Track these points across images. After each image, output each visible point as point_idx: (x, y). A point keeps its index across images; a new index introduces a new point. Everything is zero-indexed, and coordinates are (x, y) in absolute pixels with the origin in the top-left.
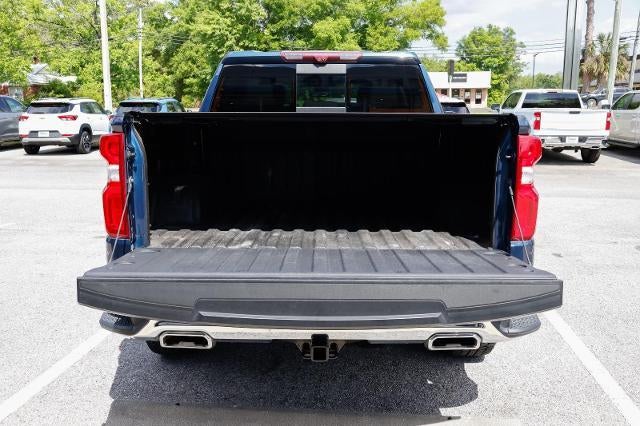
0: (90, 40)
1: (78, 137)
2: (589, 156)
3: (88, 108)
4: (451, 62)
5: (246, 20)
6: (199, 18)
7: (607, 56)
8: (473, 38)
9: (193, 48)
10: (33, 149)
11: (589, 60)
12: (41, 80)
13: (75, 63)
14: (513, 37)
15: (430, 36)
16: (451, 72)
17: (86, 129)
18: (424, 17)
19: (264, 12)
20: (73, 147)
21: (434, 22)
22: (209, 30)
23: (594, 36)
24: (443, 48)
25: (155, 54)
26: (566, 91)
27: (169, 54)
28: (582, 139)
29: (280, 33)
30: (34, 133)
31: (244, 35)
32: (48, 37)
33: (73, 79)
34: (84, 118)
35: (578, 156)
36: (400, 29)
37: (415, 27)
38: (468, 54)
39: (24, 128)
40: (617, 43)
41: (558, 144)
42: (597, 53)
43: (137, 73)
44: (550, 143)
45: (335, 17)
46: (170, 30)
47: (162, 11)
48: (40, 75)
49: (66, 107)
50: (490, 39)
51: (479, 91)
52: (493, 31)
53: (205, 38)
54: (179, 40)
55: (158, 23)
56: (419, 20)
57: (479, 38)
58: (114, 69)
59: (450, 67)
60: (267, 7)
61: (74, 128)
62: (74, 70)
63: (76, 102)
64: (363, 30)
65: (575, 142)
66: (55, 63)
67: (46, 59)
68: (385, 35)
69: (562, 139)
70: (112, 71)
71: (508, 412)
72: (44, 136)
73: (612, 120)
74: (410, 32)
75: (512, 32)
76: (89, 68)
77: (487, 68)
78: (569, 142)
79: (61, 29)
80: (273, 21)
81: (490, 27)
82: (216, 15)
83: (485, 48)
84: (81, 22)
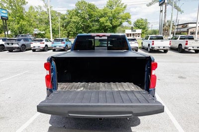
0: (47, 23)
1: (44, 48)
2: (166, 51)
3: (47, 41)
4: (132, 27)
5: (84, 18)
6: (73, 18)
7: (169, 26)
8: (137, 21)
9: (72, 25)
10: (34, 50)
11: (165, 26)
12: (36, 33)
13: (44, 29)
15: (127, 21)
16: (132, 30)
17: (46, 45)
18: (126, 17)
19: (88, 16)
20: (43, 50)
22: (75, 20)
23: (166, 21)
24: (130, 24)
25: (63, 26)
26: (160, 35)
27: (66, 26)
28: (164, 47)
29: (92, 21)
30: (34, 47)
31: (83, 22)
32: (38, 23)
33: (44, 32)
34: (46, 43)
35: (163, 51)
36: (120, 20)
37: (124, 19)
38: (136, 25)
39: (32, 46)
40: (172, 23)
41: (158, 48)
42: (167, 25)
43: (58, 31)
44: (156, 48)
45: (105, 17)
46: (66, 20)
47: (64, 16)
48: (36, 31)
49: (42, 40)
50: (141, 22)
51: (139, 34)
52: (142, 20)
53: (74, 22)
54: (68, 23)
55: (63, 19)
57: (139, 21)
58: (53, 30)
59: (132, 28)
60: (89, 15)
61: (43, 46)
62: (44, 30)
63: (44, 39)
64: (111, 20)
65: (162, 48)
66: (40, 29)
67: (38, 28)
68: (116, 21)
69: (159, 47)
70: (52, 30)
71: (148, 128)
72: (36, 47)
73: (171, 43)
74: (123, 20)
75: (147, 20)
76: (47, 30)
77: (141, 29)
78: (161, 48)
79: (41, 21)
80: (90, 18)
81: (141, 18)
82: (77, 17)
83: (140, 24)
84: (45, 19)
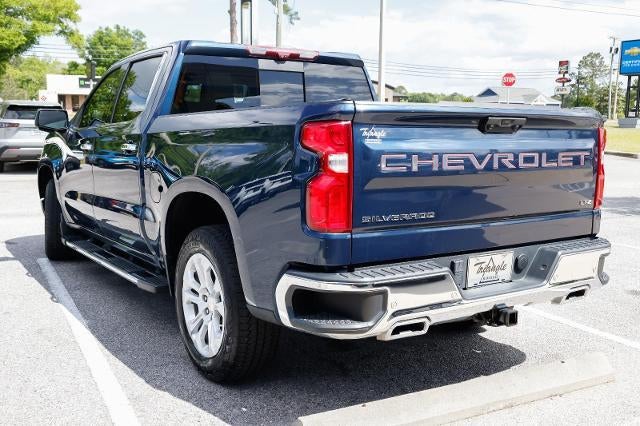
8: (100, 39)
14: (143, 40)
15: (62, 32)
18: (56, 10)
21: (68, 16)
38: (94, 56)
50: (119, 41)
56: (51, 13)
57: (107, 39)
74: (40, 25)
75: (142, 35)
81: (118, 27)
